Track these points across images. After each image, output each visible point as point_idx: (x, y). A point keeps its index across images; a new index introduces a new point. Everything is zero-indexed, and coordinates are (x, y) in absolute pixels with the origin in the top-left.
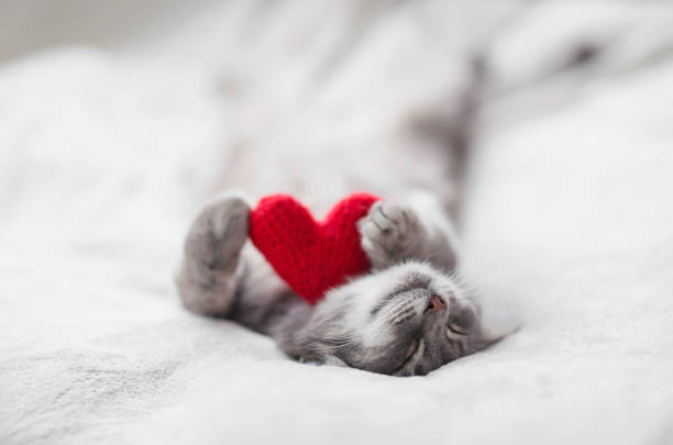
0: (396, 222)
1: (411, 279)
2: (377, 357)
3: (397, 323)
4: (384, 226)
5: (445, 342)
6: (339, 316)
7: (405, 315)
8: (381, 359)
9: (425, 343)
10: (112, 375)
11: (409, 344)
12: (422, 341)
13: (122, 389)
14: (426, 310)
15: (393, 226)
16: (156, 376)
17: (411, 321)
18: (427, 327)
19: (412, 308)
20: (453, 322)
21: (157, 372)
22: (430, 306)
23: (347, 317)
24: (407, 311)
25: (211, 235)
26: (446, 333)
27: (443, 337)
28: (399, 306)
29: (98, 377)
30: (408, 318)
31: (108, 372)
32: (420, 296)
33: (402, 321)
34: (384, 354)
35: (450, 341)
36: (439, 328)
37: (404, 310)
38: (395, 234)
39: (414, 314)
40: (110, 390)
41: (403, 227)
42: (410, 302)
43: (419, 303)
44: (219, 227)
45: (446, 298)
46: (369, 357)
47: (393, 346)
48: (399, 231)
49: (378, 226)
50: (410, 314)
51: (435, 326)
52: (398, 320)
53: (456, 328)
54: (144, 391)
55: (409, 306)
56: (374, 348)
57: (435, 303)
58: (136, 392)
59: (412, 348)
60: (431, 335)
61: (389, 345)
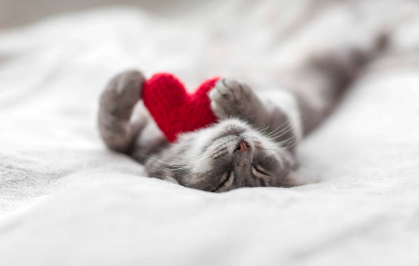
0: (232, 91)
1: (230, 128)
2: (199, 180)
3: (216, 158)
4: (224, 92)
5: (249, 176)
6: (182, 151)
7: (220, 153)
8: (202, 182)
9: (235, 175)
10: (20, 171)
11: (223, 174)
12: (232, 173)
13: (23, 180)
14: (235, 151)
15: (230, 93)
16: (53, 176)
17: (225, 157)
18: (235, 164)
19: (226, 148)
20: (258, 164)
21: (54, 174)
22: (238, 148)
23: (186, 153)
24: (222, 150)
25: (114, 91)
26: (251, 171)
27: (248, 173)
28: (217, 146)
29: (11, 171)
30: (223, 155)
31: (19, 169)
32: (232, 140)
33: (219, 157)
34: (203, 179)
35: (254, 177)
36: (245, 166)
37: (220, 148)
38: (232, 99)
39: (227, 152)
40: (14, 179)
41: (238, 96)
42: (225, 144)
43: (231, 145)
44: (120, 87)
45: (252, 145)
46: (194, 180)
47: (210, 174)
48: (234, 97)
49: (219, 92)
50: (224, 152)
51: (241, 164)
52: (216, 156)
53: (260, 168)
54: (40, 184)
55: (224, 146)
56: (198, 174)
57: (242, 146)
58: (32, 184)
59: (224, 177)
60: (239, 169)
61: (208, 172)
